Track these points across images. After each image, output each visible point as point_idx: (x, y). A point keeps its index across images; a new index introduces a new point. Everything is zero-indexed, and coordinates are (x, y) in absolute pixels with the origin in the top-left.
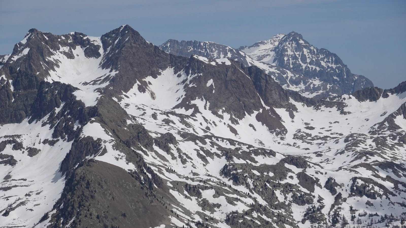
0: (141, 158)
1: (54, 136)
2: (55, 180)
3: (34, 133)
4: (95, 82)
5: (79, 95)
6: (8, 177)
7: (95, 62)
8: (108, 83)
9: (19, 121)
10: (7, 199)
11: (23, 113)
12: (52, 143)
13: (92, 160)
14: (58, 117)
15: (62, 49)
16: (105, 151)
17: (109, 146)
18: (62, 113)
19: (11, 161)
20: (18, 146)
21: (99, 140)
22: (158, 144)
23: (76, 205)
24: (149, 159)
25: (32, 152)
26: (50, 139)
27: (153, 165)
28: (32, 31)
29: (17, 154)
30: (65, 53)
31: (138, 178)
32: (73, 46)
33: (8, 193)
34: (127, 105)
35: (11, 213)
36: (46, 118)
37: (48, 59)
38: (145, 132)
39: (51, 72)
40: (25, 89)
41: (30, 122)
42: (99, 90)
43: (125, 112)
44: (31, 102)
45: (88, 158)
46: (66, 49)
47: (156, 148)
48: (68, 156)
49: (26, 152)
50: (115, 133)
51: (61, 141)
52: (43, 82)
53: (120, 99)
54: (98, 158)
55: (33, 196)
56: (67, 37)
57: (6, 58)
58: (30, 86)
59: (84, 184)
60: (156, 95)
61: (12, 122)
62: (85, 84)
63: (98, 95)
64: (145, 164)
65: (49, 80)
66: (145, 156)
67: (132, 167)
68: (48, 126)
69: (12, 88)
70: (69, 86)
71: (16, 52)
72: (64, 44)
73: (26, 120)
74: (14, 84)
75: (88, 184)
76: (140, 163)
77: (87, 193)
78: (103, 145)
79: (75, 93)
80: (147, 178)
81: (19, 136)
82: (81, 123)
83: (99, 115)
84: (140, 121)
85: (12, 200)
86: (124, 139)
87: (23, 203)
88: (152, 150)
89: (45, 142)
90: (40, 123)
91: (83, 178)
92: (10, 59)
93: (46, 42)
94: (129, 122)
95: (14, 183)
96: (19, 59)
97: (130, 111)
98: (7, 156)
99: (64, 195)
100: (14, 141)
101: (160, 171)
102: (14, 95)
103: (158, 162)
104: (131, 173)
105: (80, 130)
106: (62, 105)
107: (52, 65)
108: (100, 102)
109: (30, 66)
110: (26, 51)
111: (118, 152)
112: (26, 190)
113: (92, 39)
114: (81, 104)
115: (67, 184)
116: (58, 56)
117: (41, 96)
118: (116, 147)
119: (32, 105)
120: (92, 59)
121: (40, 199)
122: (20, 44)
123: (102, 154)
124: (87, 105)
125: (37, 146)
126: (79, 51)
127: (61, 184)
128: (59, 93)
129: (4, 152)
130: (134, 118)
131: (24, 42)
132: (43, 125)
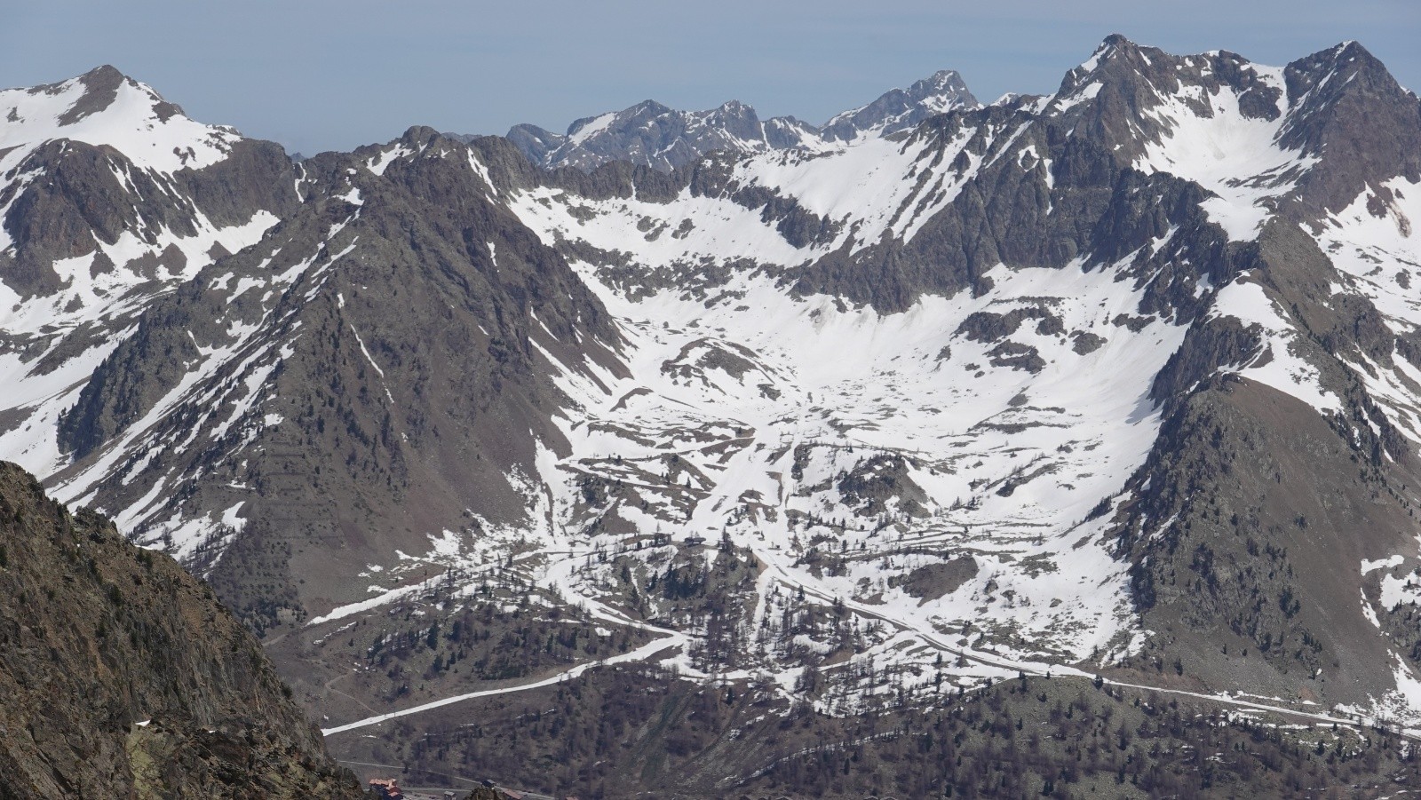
0: (1359, 383)
1: (1145, 306)
2: (1135, 418)
3: (1094, 296)
4: (1258, 181)
5: (1214, 211)
6: (1018, 401)
7: (1266, 130)
8: (1291, 186)
9: (1059, 262)
10: (1013, 453)
11: (1072, 245)
12: (1136, 325)
13: (1232, 377)
14: (1156, 262)
15: (1184, 91)
16: (1268, 357)
17: (1279, 346)
18: (1168, 253)
19: (1031, 362)
20: (1051, 326)
21: (1256, 327)
22: (1406, 351)
23: (1183, 486)
24: (1379, 385)
25: (1086, 343)
26: (1133, 314)
27: (1387, 402)
28: (1112, 40)
29: (1046, 346)
30: (1190, 102)
31: (1345, 433)
32: (1211, 85)
33: (1016, 440)
34: (1336, 245)
35: (1019, 489)
36: (1126, 262)
37: (1145, 113)
38: (1375, 317)
39: (1151, 147)
40: (1081, 184)
41: (1086, 268)
42: (1267, 202)
43: (1329, 263)
44: (1093, 217)
45: (1225, 369)
46: (1195, 92)
47: (1399, 360)
48: (1173, 360)
49: (1070, 343)
50: (1297, 314)
51: (1159, 321)
52: (1128, 171)
53: (1319, 229)
54: (1248, 373)
55: (1078, 453)
56: (1199, 61)
57: (1043, 103)
58: (1095, 178)
59: (1207, 435)
60: (1413, 226)
61: (1042, 263)
62: (1235, 183)
63: (1263, 214)
64: (1366, 399)
65: (1144, 166)
66: (1368, 379)
67: (1332, 402)
68: (1131, 281)
69: (1049, 180)
70: (1193, 185)
71: (1067, 89)
72: (1191, 79)
73: (1077, 262)
74: (1056, 171)
75: (1218, 435)
76: (1355, 395)
77: (1212, 458)
78: (1264, 343)
79: (1206, 205)
80: (1368, 436)
81: (1055, 301)
82: (1213, 280)
83: (1261, 265)
84: (1364, 288)
85: (1023, 459)
86: (1319, 330)
87: (1049, 469)
88: (1389, 364)
89: (1120, 320)
90: (1111, 272)
91: (1206, 421)
92: (1050, 106)
93: (1146, 71)
94: (1336, 288)
95: (1032, 416)
96: (1072, 109)
97: (1343, 261)
98: (1020, 348)
99: (1153, 458)
100: (1042, 312)
101: (1404, 420)
102: (1053, 197)
103: (1401, 395)
104: (1330, 420)
105: (1209, 299)
106: (1170, 232)
107: (1154, 130)
108: (1267, 231)
109: (1100, 128)
110: (1093, 90)
111: (1301, 362)
112: (1062, 437)
113: (1261, 70)
114: (1217, 232)
115: (1163, 431)
116: (1171, 107)
117: (1119, 204)
118: (1297, 349)
119: (1096, 228)
120: (1259, 123)
121: (1093, 462)
122: (1080, 71)
123: (1260, 364)
124: (1233, 238)
125: (1099, 330)
126: (1225, 98)
127: (1150, 428)
128: (1166, 202)
129: (1015, 338)
130: (1350, 279)
131: (1090, 65)
132: (1119, 278)
